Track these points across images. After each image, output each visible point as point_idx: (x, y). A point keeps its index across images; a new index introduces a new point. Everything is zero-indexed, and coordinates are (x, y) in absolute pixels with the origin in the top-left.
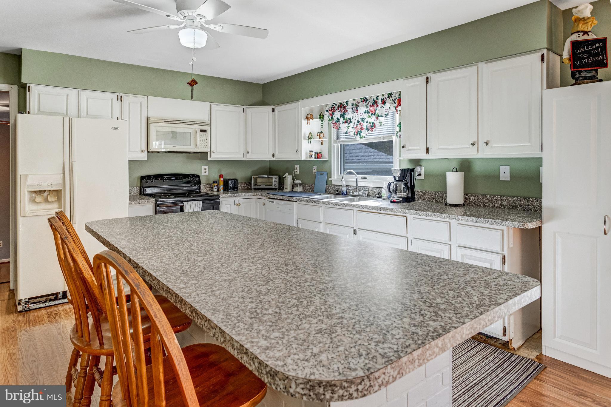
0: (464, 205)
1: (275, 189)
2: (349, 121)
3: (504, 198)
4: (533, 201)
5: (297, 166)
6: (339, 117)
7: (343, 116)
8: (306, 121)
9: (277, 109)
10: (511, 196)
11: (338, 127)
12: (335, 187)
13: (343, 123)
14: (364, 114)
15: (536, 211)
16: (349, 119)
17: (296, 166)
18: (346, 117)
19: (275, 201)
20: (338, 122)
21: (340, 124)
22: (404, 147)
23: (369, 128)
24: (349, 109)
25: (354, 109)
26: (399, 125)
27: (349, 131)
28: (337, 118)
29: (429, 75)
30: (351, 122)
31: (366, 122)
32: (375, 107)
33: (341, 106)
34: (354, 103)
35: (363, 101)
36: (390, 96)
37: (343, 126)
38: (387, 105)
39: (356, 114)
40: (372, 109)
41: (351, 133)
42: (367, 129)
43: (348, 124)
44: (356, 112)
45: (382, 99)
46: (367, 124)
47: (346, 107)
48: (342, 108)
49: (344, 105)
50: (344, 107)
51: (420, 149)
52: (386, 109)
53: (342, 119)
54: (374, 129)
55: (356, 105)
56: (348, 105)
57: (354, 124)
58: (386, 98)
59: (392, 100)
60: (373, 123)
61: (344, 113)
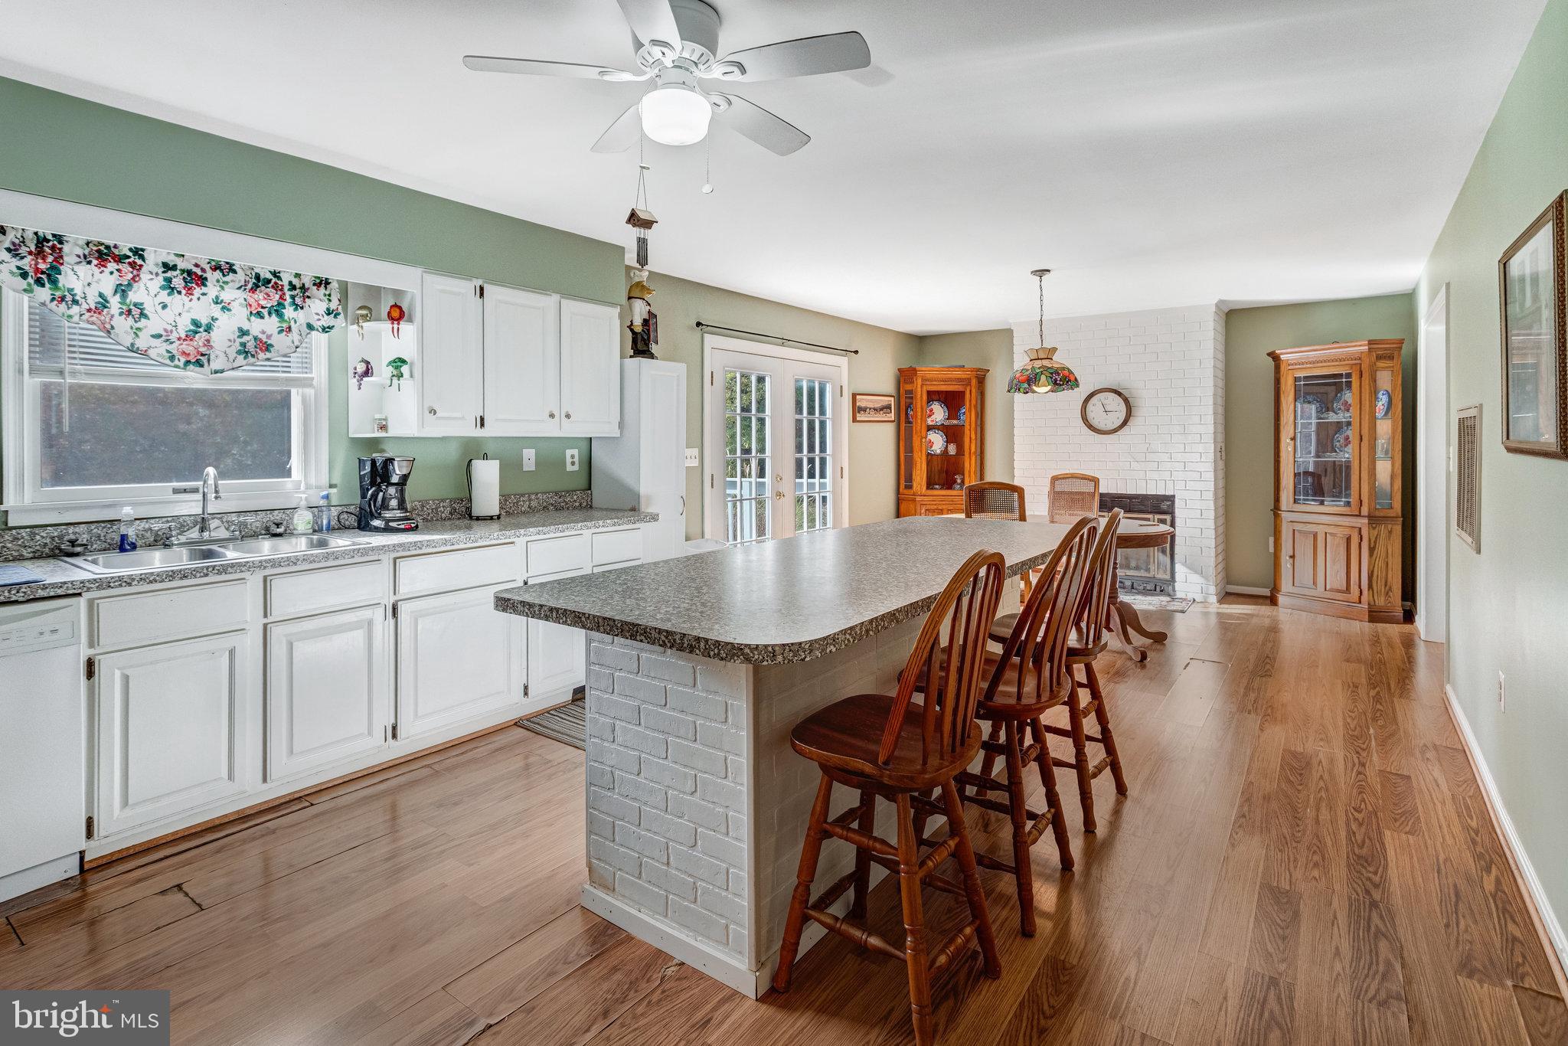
0: (499, 517)
2: (136, 312)
3: (533, 497)
4: (565, 496)
6: (108, 291)
7: (122, 290)
10: (542, 493)
13: (121, 314)
14: (214, 305)
15: (568, 509)
16: (135, 305)
18: (133, 296)
20: (104, 307)
21: (112, 316)
22: (433, 412)
23: (252, 350)
24: (144, 276)
25: (178, 282)
26: (394, 361)
27: (141, 343)
28: (101, 295)
29: (479, 283)
30: (143, 315)
31: (243, 333)
32: (259, 296)
33: (119, 259)
34: (182, 264)
35: (217, 268)
36: (320, 284)
37: (123, 325)
38: (317, 306)
39: (186, 299)
40: (252, 299)
41: (152, 353)
42: (244, 352)
43: (136, 322)
44: (184, 292)
45: (290, 283)
46: (245, 339)
47: (141, 266)
48: (125, 268)
49: (129, 257)
50: (133, 265)
51: (463, 418)
52: (317, 314)
53: (115, 302)
54: (261, 355)
55: (189, 273)
56: (144, 261)
57: (169, 328)
58: (306, 286)
59: (330, 295)
60: (256, 338)
61: (129, 285)
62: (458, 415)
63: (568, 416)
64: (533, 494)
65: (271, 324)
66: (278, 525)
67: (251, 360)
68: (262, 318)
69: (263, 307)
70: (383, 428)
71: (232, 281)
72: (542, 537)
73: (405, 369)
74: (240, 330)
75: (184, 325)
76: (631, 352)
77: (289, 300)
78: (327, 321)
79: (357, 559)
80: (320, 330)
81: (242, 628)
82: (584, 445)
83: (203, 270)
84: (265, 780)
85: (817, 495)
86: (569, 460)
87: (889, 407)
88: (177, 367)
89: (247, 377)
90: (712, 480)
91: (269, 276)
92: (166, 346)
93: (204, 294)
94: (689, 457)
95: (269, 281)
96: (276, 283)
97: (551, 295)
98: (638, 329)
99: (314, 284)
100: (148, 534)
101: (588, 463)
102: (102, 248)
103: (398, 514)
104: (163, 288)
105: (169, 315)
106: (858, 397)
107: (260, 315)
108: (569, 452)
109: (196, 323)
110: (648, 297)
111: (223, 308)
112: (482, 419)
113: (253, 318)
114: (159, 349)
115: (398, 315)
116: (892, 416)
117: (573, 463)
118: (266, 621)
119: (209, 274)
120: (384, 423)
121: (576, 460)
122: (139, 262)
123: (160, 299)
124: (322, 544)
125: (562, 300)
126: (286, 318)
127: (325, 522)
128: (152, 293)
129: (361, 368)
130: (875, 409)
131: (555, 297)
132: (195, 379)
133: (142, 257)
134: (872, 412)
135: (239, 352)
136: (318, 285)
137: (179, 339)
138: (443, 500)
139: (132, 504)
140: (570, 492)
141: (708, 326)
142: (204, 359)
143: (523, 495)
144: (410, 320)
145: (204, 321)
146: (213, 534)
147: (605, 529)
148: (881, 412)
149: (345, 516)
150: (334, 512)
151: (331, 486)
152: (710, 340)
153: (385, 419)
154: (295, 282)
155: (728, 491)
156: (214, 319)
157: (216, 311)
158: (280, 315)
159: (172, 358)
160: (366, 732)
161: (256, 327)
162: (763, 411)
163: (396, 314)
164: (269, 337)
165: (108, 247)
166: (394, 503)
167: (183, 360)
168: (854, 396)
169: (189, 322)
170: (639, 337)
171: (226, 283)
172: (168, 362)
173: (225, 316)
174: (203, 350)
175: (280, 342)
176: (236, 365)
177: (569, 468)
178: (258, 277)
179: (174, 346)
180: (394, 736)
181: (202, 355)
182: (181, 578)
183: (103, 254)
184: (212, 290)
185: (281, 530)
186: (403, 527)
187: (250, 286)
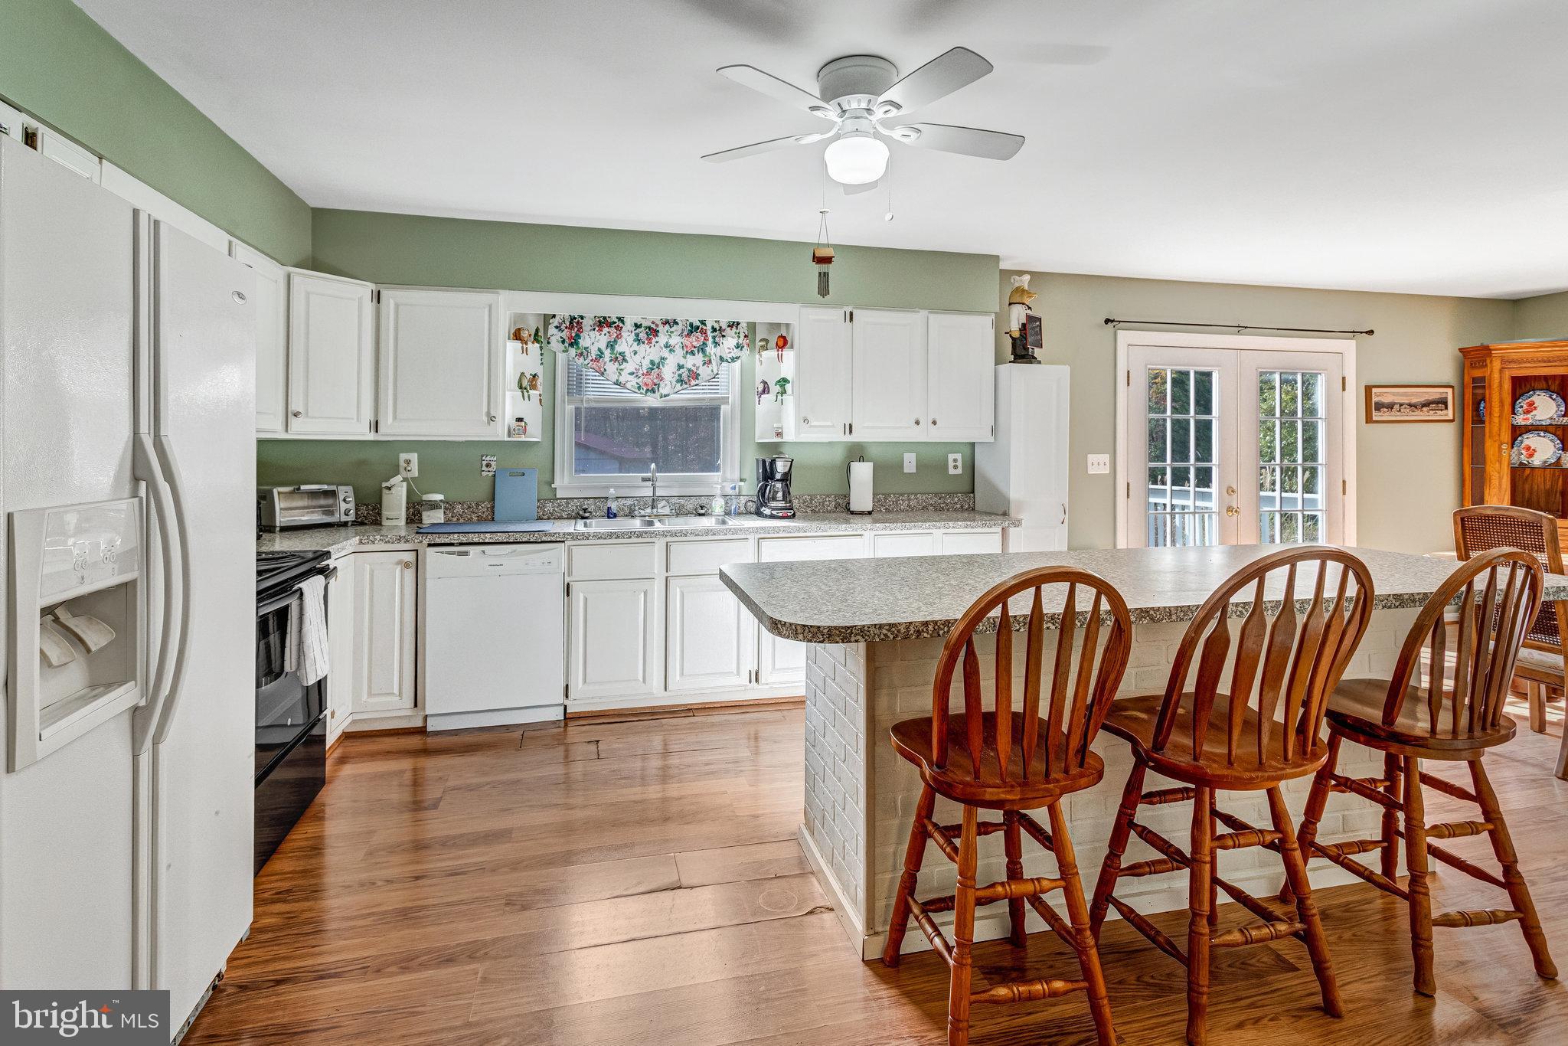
0: (870, 513)
1: (345, 524)
2: (620, 358)
3: (912, 497)
4: (945, 498)
5: (414, 457)
6: (603, 347)
7: (611, 345)
8: (518, 344)
9: (390, 296)
10: (922, 494)
11: (602, 370)
12: (567, 503)
13: (611, 361)
14: (664, 349)
15: (948, 510)
16: (620, 354)
17: (403, 456)
18: (618, 348)
19: (473, 550)
20: (601, 357)
21: (606, 363)
22: (806, 420)
23: (686, 379)
24: (625, 334)
25: (643, 336)
26: (779, 381)
27: (622, 380)
28: (599, 350)
29: (848, 309)
30: (625, 360)
31: (680, 367)
32: (693, 339)
33: (609, 325)
34: (645, 324)
35: (666, 322)
36: (733, 325)
37: (611, 368)
38: (730, 342)
39: (647, 347)
40: (686, 341)
41: (628, 385)
42: (681, 381)
43: (620, 365)
44: (646, 342)
45: (713, 327)
46: (682, 371)
47: (622, 328)
48: (613, 330)
49: (615, 323)
50: (617, 328)
51: (833, 426)
52: (729, 349)
53: (607, 353)
54: (693, 382)
55: (650, 328)
56: (623, 324)
57: (638, 367)
58: (723, 328)
59: (739, 333)
60: (689, 370)
61: (615, 341)
62: (829, 423)
63: (934, 423)
64: (912, 494)
65: (699, 358)
66: (702, 507)
67: (685, 386)
68: (694, 355)
69: (695, 347)
70: (779, 434)
71: (676, 330)
72: (888, 532)
73: (788, 387)
74: (679, 365)
75: (646, 364)
76: (1012, 358)
77: (711, 340)
78: (736, 353)
79: (729, 537)
80: (730, 360)
81: (651, 577)
82: (967, 450)
83: (657, 326)
84: (666, 690)
85: (1299, 513)
86: (951, 464)
87: (1443, 402)
88: (641, 393)
89: (684, 397)
90: (1128, 489)
91: (698, 324)
92: (636, 380)
93: (657, 342)
94: (1096, 464)
95: (698, 327)
96: (702, 329)
97: (919, 312)
98: (1016, 335)
99: (729, 326)
100: (626, 508)
101: (971, 467)
102: (601, 319)
103: (782, 504)
104: (635, 340)
105: (637, 358)
106: (1374, 390)
107: (692, 353)
108: (951, 457)
109: (652, 363)
110: (1027, 301)
111: (671, 350)
112: (851, 426)
113: (688, 356)
114: (633, 382)
115: (783, 343)
116: (1450, 413)
117: (956, 467)
118: (667, 574)
119: (660, 328)
120: (780, 431)
121: (959, 464)
122: (621, 325)
123: (632, 349)
124: (724, 522)
125: (929, 315)
126: (707, 353)
127: (733, 507)
128: (630, 344)
129: (761, 387)
130: (1411, 405)
131: (924, 313)
132: (652, 401)
133: (623, 322)
134: (1406, 410)
135: (678, 381)
136: (731, 326)
137: (643, 374)
138: (828, 496)
139: (615, 487)
140: (950, 494)
141: (1120, 322)
142: (656, 387)
143: (902, 495)
144: (792, 347)
145: (657, 361)
146: (660, 511)
147: (956, 531)
148: (1425, 409)
149: (751, 504)
150: (743, 500)
151: (741, 480)
152: (1125, 337)
153: (782, 428)
154: (717, 326)
155: (1152, 500)
156: (663, 358)
157: (665, 353)
158: (704, 352)
159: (639, 388)
160: (735, 672)
161: (691, 362)
162: (1208, 411)
163: (781, 343)
164: (698, 368)
165: (605, 318)
166: (780, 495)
167: (645, 389)
168: (1368, 389)
169: (648, 362)
170: (1018, 342)
171: (672, 332)
172: (637, 391)
173: (671, 355)
174: (655, 381)
175: (705, 372)
176: (676, 390)
177: (952, 471)
178: (691, 325)
179: (640, 379)
180: (757, 680)
181: (655, 385)
182: (616, 538)
183: (602, 323)
184: (662, 339)
185: (703, 511)
186: (780, 515)
187: (686, 333)
